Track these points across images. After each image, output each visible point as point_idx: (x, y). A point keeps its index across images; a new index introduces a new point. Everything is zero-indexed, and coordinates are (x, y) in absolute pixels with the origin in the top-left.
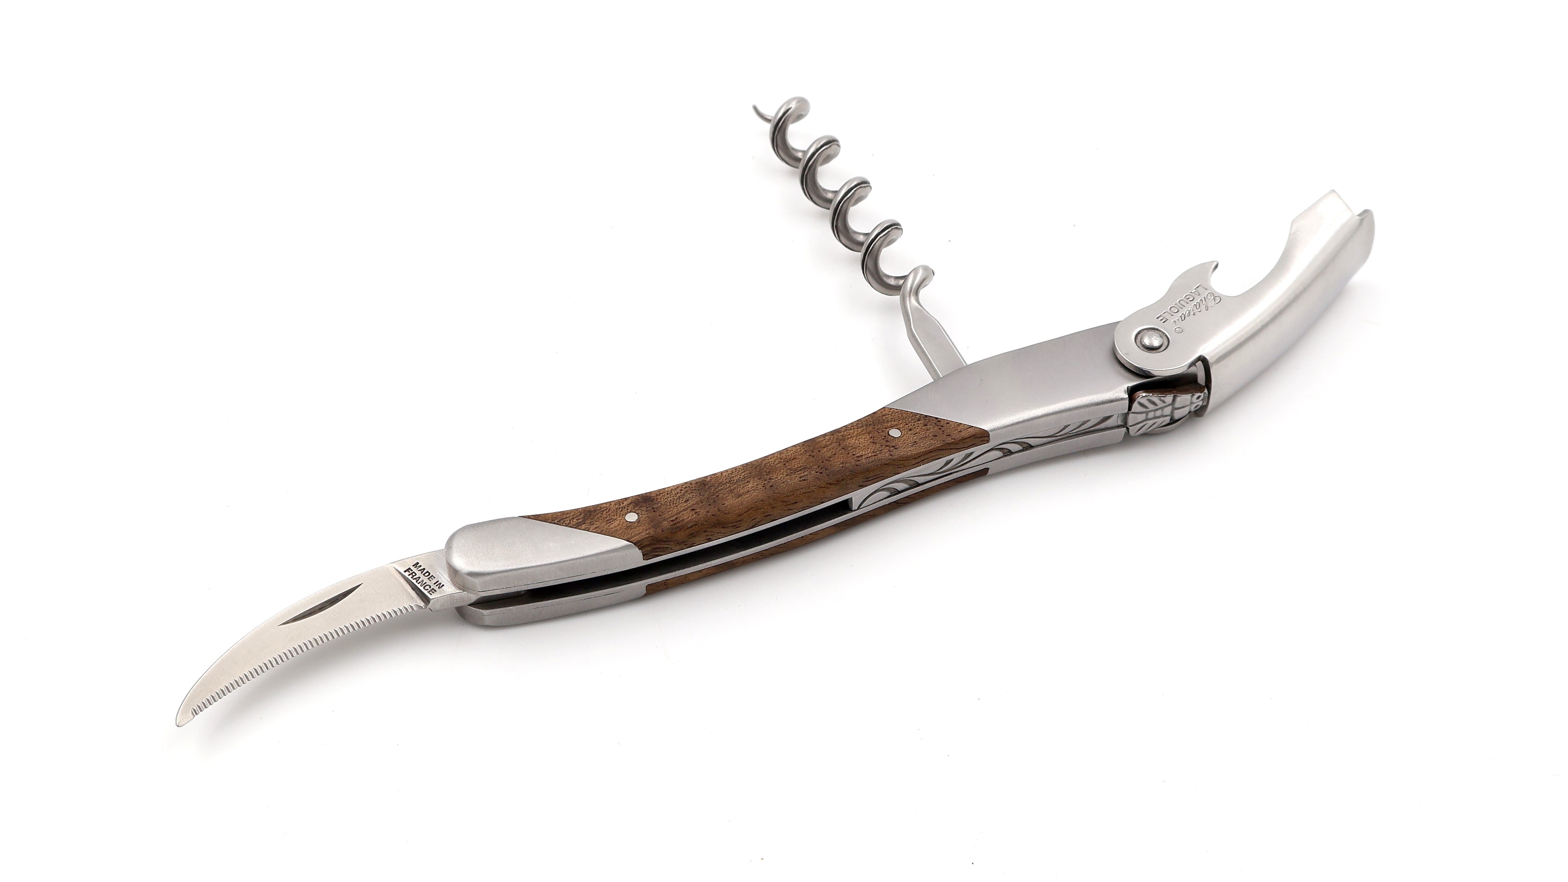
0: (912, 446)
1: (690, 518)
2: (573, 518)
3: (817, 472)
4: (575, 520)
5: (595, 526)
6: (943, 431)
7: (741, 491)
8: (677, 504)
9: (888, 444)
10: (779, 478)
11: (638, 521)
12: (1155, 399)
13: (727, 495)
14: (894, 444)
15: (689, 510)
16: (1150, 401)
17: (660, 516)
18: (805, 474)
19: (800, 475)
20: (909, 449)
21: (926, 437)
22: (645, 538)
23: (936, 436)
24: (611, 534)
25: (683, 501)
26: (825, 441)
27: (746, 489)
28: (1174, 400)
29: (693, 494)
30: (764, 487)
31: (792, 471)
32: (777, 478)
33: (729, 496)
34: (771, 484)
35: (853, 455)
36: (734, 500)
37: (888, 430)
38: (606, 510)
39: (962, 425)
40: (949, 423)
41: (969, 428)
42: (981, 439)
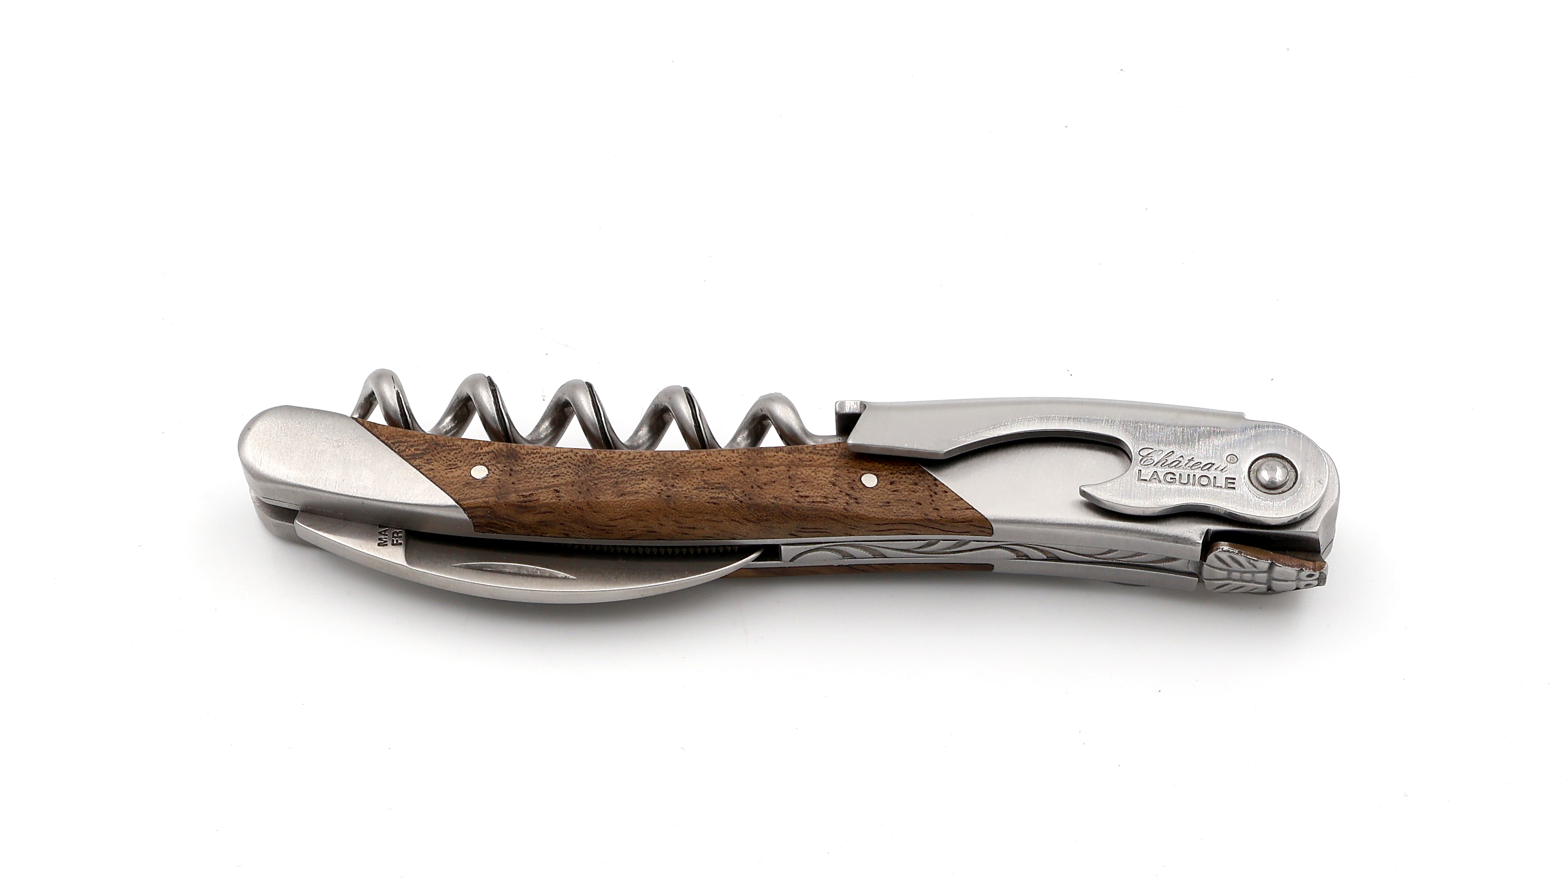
0: (881, 507)
1: (547, 501)
2: (412, 446)
3: (736, 499)
4: (413, 449)
5: (431, 467)
6: (933, 501)
7: (628, 489)
8: (542, 476)
9: (851, 492)
10: (684, 489)
11: (484, 481)
12: (1241, 559)
13: (609, 487)
14: (857, 495)
15: (552, 489)
16: (1233, 559)
17: (513, 483)
18: (720, 495)
19: (714, 495)
20: (874, 510)
21: (906, 501)
22: (480, 507)
23: (921, 504)
24: (443, 485)
25: (552, 475)
26: (775, 458)
27: (636, 488)
30: (659, 493)
31: (706, 486)
32: (682, 487)
33: (609, 489)
34: (669, 493)
35: (797, 491)
36: (613, 497)
37: (863, 472)
38: (457, 449)
39: (961, 502)
40: (946, 492)
41: (967, 509)
42: (980, 529)
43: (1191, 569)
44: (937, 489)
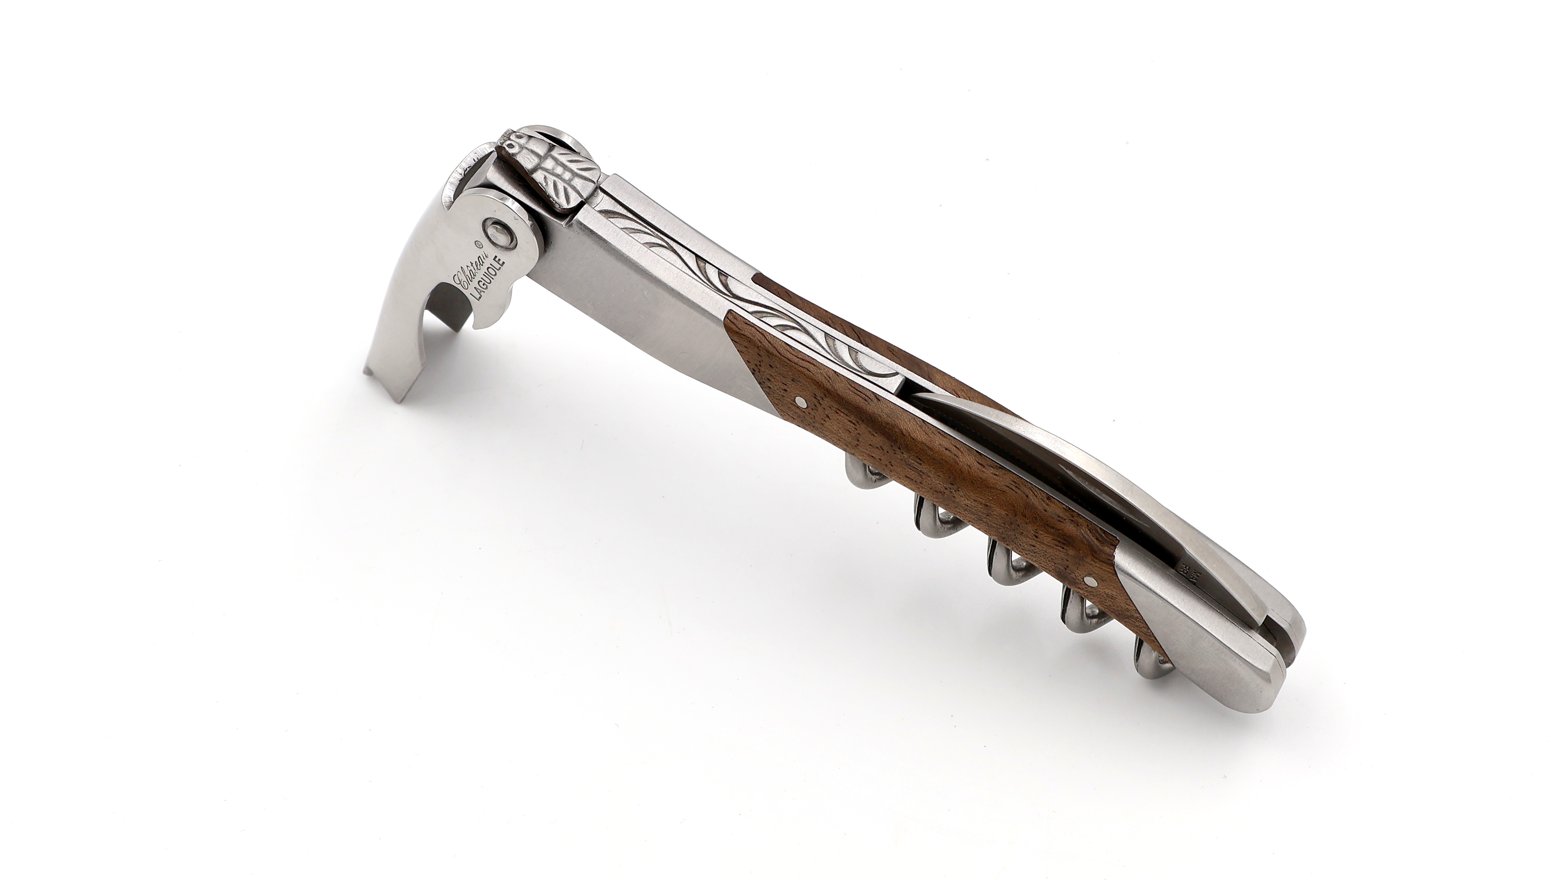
0: (799, 381)
1: (1046, 535)
2: (1137, 626)
3: (902, 452)
5: (1127, 606)
6: (760, 362)
7: (980, 506)
8: (1043, 552)
9: (817, 404)
11: (1089, 575)
12: (551, 191)
13: (995, 516)
14: (813, 401)
15: (1039, 540)
16: (557, 194)
17: (1067, 560)
18: (913, 462)
19: (918, 465)
20: (805, 382)
21: (780, 374)
22: (1100, 561)
23: (770, 365)
24: (1122, 590)
25: (1036, 548)
27: (974, 504)
28: (535, 170)
29: (1022, 544)
30: (958, 490)
31: (921, 474)
32: (939, 484)
33: (995, 514)
34: (950, 486)
35: (856, 429)
36: (994, 508)
37: (804, 410)
38: (1103, 604)
39: (739, 349)
40: (748, 361)
41: (736, 342)
42: (735, 321)
43: (601, 194)
44: (754, 367)
